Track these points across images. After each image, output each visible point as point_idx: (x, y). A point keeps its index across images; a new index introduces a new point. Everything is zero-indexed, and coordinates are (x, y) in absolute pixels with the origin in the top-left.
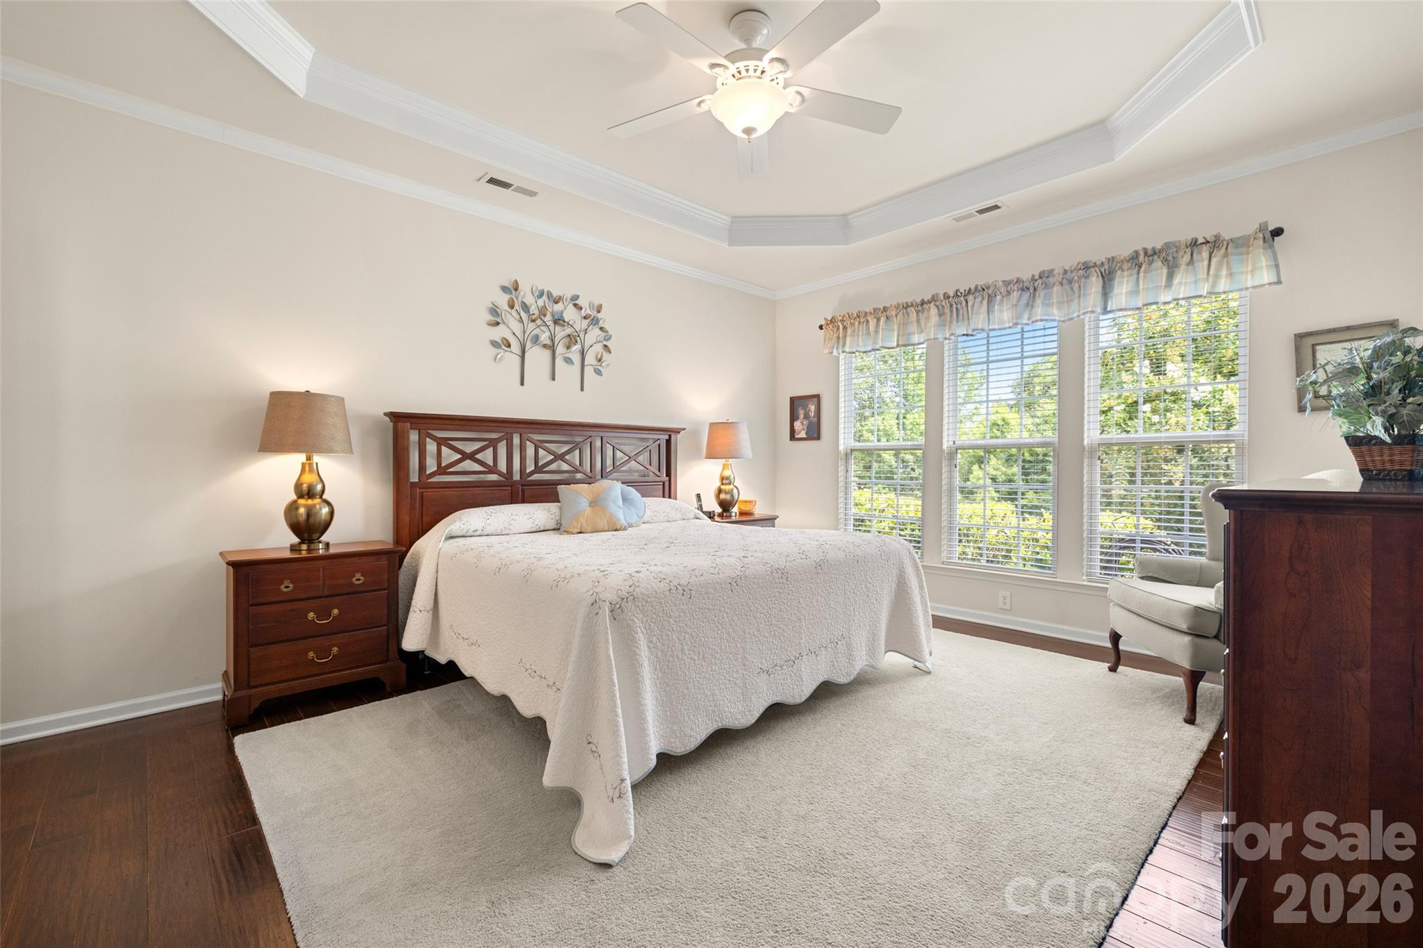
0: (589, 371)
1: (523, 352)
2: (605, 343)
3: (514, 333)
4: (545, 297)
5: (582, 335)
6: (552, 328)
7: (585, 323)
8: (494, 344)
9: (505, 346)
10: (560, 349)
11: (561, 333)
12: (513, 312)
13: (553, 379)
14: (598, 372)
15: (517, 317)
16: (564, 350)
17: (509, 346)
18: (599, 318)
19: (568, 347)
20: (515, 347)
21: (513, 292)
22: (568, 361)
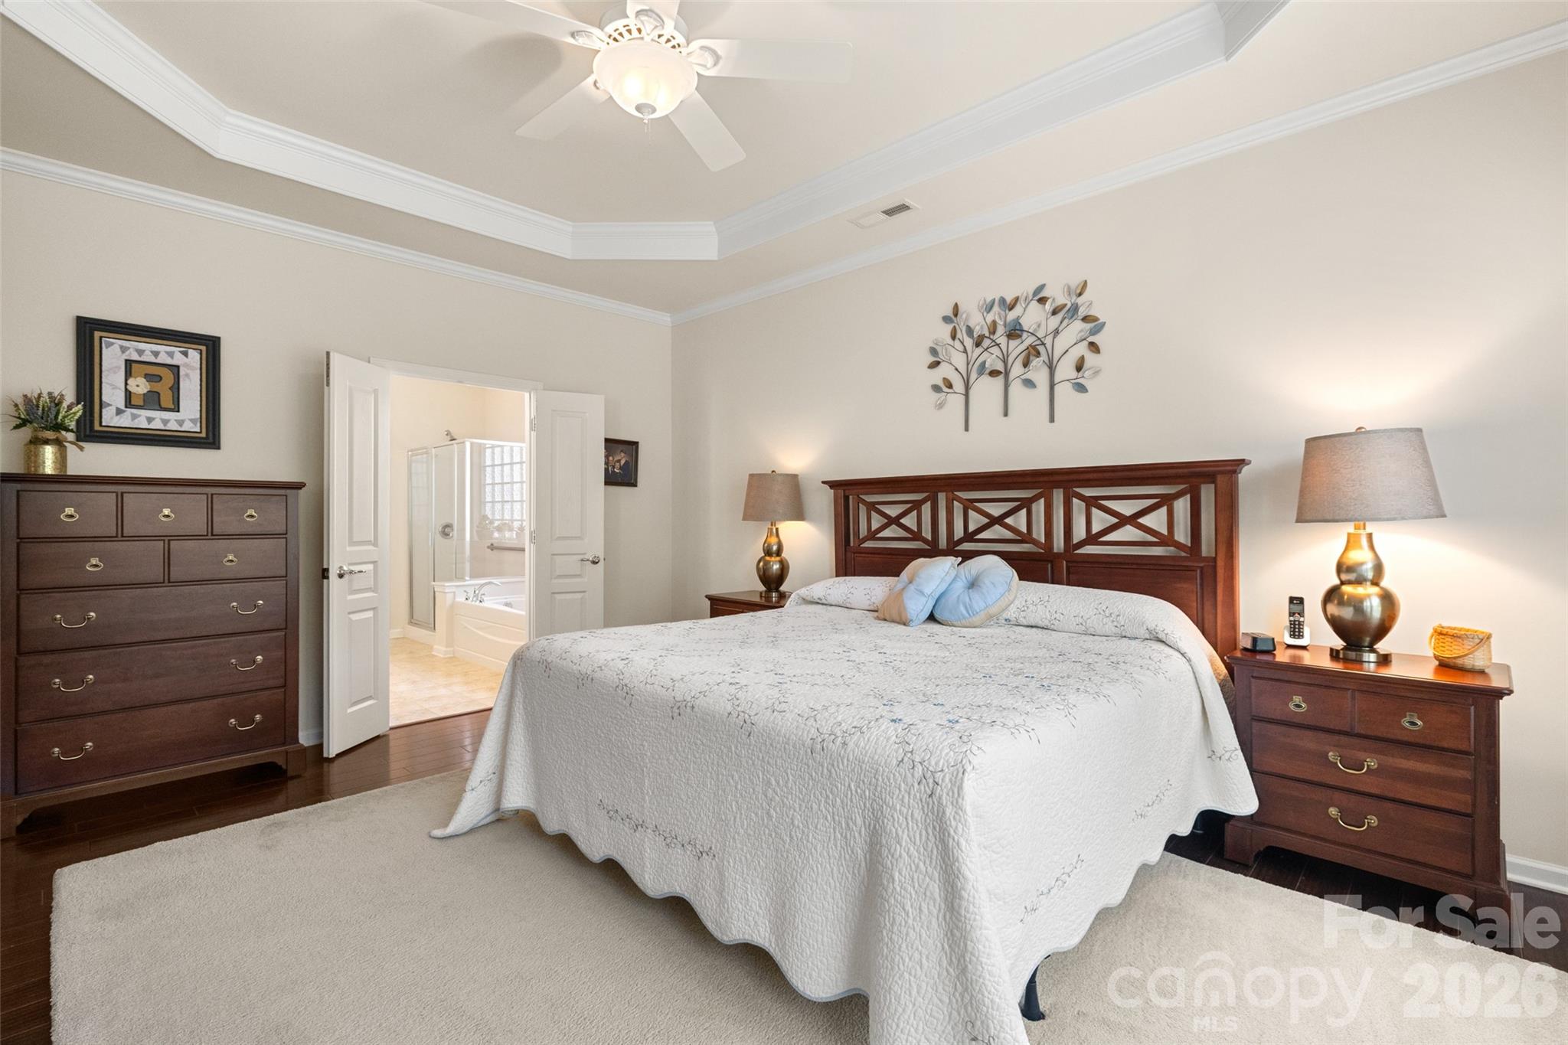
0: (1064, 391)
1: (967, 387)
2: (1091, 339)
3: (957, 369)
4: (996, 308)
5: (1048, 341)
6: (1004, 347)
7: (1054, 321)
8: (936, 388)
9: (947, 387)
10: (1017, 370)
11: (1017, 348)
12: (957, 344)
13: (1006, 414)
14: (1081, 388)
15: (961, 348)
16: (1022, 370)
17: (950, 386)
18: (1080, 303)
19: (1026, 364)
20: (959, 386)
21: (954, 319)
22: (1029, 383)
